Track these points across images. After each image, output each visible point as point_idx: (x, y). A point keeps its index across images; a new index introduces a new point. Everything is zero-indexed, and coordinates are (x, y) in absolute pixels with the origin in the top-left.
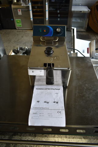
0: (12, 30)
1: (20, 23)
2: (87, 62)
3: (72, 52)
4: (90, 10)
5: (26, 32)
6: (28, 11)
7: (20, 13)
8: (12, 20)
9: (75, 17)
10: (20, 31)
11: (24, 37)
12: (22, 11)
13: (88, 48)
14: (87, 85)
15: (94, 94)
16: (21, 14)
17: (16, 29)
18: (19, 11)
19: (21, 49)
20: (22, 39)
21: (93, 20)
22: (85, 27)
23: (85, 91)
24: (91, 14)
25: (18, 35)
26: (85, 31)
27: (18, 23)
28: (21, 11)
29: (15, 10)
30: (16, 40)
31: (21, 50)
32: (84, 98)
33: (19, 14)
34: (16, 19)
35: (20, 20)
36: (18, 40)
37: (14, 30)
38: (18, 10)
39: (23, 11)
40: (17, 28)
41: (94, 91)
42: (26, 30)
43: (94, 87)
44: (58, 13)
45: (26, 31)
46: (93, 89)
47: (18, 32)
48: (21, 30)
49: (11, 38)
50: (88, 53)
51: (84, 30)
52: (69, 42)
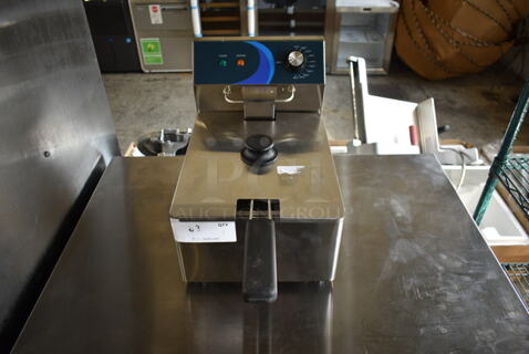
0: (129, 77)
1: (156, 50)
2: (425, 172)
3: (357, 143)
4: (397, 5)
5: (178, 83)
6: (185, 9)
7: (156, 17)
8: (129, 40)
9: (346, 27)
10: (155, 80)
11: (172, 98)
12: (163, 10)
13: (411, 128)
14: (444, 257)
15: (479, 289)
16: (161, 22)
17: (141, 72)
18: (155, 11)
19: (171, 136)
20: (165, 104)
21: (410, 34)
22: (384, 61)
23: (440, 279)
24: (403, 17)
25: (149, 91)
26: (385, 73)
27: (150, 51)
28: (159, 12)
29: (140, 9)
30: (142, 110)
31: (169, 142)
32: (443, 307)
33: (153, 22)
34: (142, 40)
35: (157, 39)
36: (153, 109)
37: (136, 77)
38: (151, 7)
39: (169, 10)
40: (146, 67)
41: (476, 277)
42: (180, 76)
43: (474, 262)
44: (290, 15)
45: (179, 79)
46: (471, 271)
47: (148, 81)
48: (161, 76)
49: (124, 103)
50: (413, 143)
51: (381, 70)
52: (335, 111)
